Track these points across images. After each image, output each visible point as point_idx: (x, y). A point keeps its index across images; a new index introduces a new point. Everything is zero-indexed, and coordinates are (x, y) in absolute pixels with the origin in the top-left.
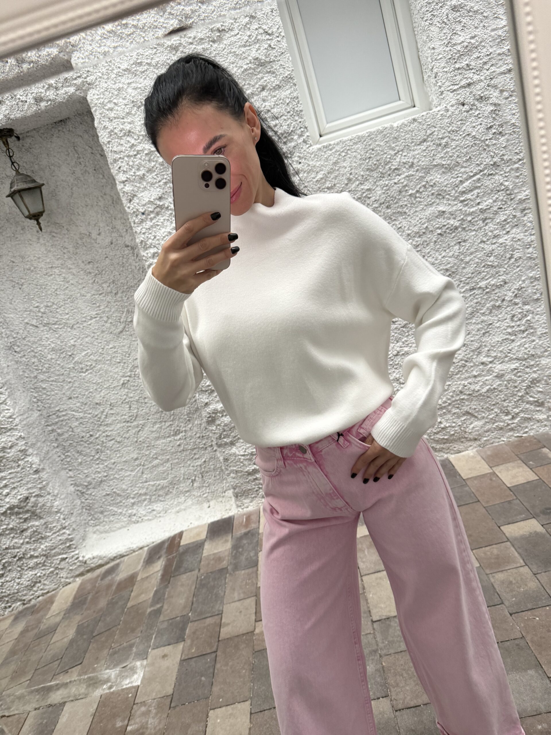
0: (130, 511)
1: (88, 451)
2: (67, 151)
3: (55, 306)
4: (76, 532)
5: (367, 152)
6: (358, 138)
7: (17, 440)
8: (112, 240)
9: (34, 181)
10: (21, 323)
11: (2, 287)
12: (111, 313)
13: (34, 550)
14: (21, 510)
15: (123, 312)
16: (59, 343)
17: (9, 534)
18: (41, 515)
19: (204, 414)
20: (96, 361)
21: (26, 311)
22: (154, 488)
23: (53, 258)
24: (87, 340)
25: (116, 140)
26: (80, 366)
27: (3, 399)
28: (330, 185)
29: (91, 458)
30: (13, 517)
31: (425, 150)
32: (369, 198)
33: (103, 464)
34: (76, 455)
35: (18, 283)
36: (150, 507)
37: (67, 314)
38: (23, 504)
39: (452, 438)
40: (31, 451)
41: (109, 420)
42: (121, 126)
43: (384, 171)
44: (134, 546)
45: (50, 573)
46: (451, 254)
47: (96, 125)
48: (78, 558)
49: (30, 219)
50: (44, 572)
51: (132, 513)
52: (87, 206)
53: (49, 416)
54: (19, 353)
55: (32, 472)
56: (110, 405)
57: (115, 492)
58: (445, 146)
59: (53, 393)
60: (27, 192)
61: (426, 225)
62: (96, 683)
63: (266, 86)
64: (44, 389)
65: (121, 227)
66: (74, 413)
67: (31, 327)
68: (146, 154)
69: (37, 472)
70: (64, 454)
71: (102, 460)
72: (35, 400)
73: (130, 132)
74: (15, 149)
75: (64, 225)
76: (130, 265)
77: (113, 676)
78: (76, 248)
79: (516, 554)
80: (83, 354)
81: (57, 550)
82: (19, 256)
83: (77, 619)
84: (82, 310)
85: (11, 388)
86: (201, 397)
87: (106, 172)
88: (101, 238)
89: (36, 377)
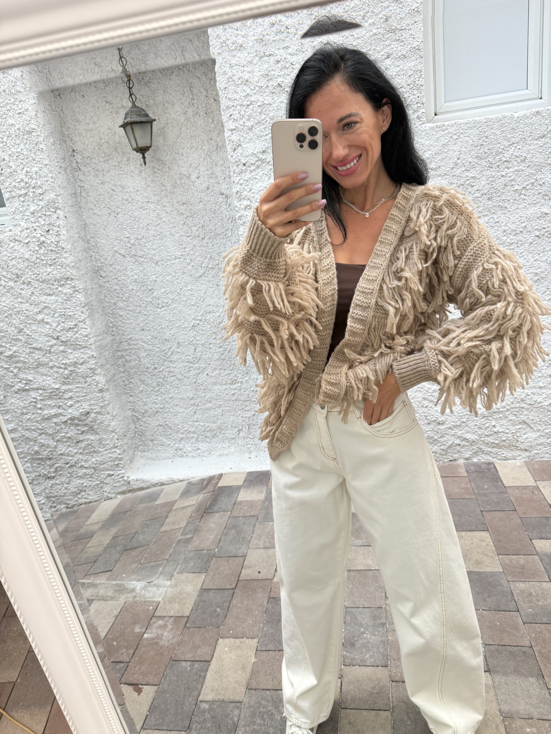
0: (177, 445)
1: (150, 382)
3: (144, 240)
4: (126, 454)
5: (480, 139)
6: (474, 123)
7: (88, 358)
8: (209, 185)
9: (147, 115)
10: (110, 250)
11: (99, 213)
12: (195, 256)
13: (86, 461)
14: (81, 423)
15: (206, 258)
16: (142, 276)
17: (66, 442)
18: (98, 430)
20: (173, 299)
21: (117, 239)
22: (203, 429)
23: (151, 193)
24: (168, 278)
25: (233, 87)
26: (158, 301)
27: (83, 318)
28: (435, 167)
29: (152, 388)
30: (72, 428)
31: (542, 146)
32: (472, 186)
33: (161, 396)
34: (139, 383)
35: (114, 212)
36: (196, 445)
37: (154, 250)
38: (83, 418)
39: (502, 444)
40: (99, 370)
41: (175, 357)
42: (240, 74)
43: (493, 162)
44: (175, 478)
45: (96, 485)
46: (544, 259)
47: (216, 69)
48: (123, 477)
49: (137, 152)
50: (90, 483)
51: (178, 447)
52: (192, 148)
53: (121, 342)
54: (104, 278)
55: (97, 390)
56: (178, 344)
57: (167, 425)
59: (128, 322)
60: (138, 125)
61: (525, 224)
62: (123, 590)
63: (392, 54)
64: (121, 316)
65: (220, 175)
66: (144, 344)
67: (119, 256)
68: (259, 106)
69: (101, 391)
70: (128, 381)
71: (161, 393)
72: (111, 325)
73: (247, 81)
74: (134, 80)
75: (166, 163)
76: (222, 213)
77: (138, 588)
79: (543, 569)
80: (162, 291)
81: (105, 465)
82: (120, 186)
83: (114, 531)
84: (168, 248)
85: (91, 309)
87: (216, 118)
88: (199, 182)
89: (115, 304)
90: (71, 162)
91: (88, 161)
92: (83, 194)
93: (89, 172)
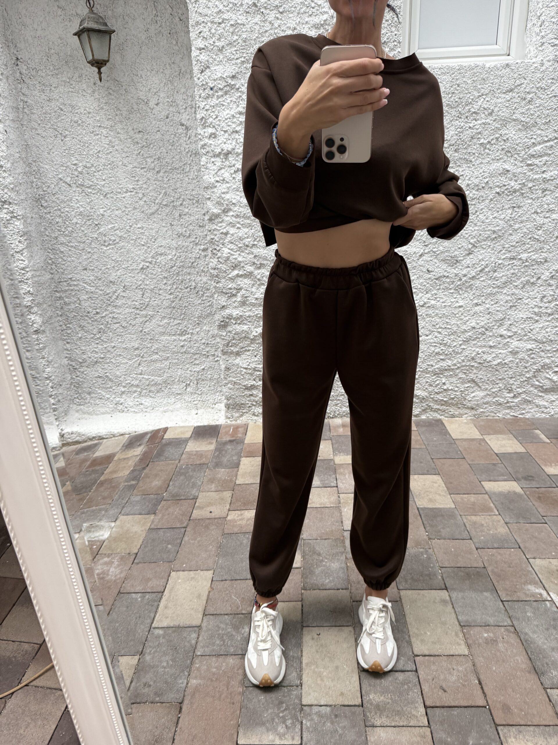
0: (118, 399)
1: (91, 328)
2: (146, 5)
3: (93, 169)
4: (61, 405)
5: (452, 86)
6: (447, 69)
7: (24, 294)
8: (169, 114)
9: (106, 24)
10: (54, 177)
11: (44, 134)
12: (148, 191)
15: (160, 193)
16: (88, 208)
19: (217, 317)
20: (121, 237)
21: (62, 166)
22: (147, 382)
23: (104, 117)
24: (117, 212)
26: (104, 238)
27: (21, 248)
29: (92, 336)
31: (508, 101)
33: (102, 345)
34: (78, 329)
35: (61, 134)
36: (137, 399)
37: (104, 180)
39: (450, 401)
40: (35, 309)
41: (119, 302)
43: (463, 112)
44: (116, 432)
46: (502, 216)
49: (92, 65)
51: (119, 401)
52: (152, 70)
53: (60, 282)
54: (45, 208)
55: (32, 331)
56: (124, 287)
57: (107, 376)
58: (529, 101)
59: (69, 259)
60: (96, 33)
61: (487, 180)
64: (62, 252)
65: (181, 104)
66: (85, 285)
67: (63, 184)
68: (231, 25)
69: (37, 332)
70: (66, 325)
71: (103, 341)
72: (50, 261)
75: (123, 84)
76: (181, 145)
78: (130, 112)
79: (492, 506)
80: (110, 227)
82: (70, 105)
84: (120, 180)
85: (30, 240)
86: (219, 298)
87: (180, 40)
88: (158, 109)
89: (56, 238)
90: (14, 72)
91: (33, 73)
92: (26, 110)
93: (34, 85)
